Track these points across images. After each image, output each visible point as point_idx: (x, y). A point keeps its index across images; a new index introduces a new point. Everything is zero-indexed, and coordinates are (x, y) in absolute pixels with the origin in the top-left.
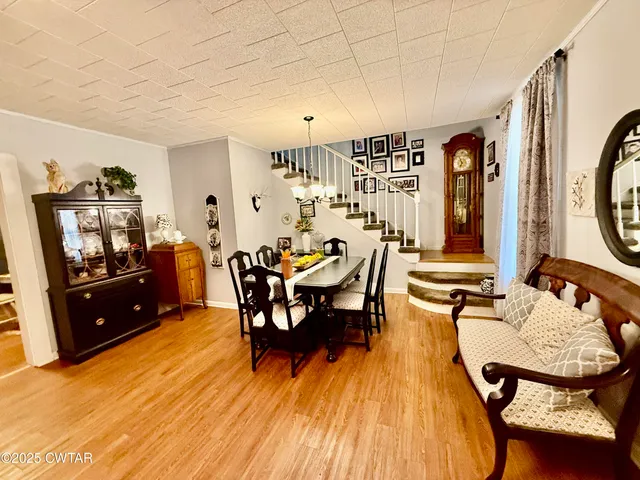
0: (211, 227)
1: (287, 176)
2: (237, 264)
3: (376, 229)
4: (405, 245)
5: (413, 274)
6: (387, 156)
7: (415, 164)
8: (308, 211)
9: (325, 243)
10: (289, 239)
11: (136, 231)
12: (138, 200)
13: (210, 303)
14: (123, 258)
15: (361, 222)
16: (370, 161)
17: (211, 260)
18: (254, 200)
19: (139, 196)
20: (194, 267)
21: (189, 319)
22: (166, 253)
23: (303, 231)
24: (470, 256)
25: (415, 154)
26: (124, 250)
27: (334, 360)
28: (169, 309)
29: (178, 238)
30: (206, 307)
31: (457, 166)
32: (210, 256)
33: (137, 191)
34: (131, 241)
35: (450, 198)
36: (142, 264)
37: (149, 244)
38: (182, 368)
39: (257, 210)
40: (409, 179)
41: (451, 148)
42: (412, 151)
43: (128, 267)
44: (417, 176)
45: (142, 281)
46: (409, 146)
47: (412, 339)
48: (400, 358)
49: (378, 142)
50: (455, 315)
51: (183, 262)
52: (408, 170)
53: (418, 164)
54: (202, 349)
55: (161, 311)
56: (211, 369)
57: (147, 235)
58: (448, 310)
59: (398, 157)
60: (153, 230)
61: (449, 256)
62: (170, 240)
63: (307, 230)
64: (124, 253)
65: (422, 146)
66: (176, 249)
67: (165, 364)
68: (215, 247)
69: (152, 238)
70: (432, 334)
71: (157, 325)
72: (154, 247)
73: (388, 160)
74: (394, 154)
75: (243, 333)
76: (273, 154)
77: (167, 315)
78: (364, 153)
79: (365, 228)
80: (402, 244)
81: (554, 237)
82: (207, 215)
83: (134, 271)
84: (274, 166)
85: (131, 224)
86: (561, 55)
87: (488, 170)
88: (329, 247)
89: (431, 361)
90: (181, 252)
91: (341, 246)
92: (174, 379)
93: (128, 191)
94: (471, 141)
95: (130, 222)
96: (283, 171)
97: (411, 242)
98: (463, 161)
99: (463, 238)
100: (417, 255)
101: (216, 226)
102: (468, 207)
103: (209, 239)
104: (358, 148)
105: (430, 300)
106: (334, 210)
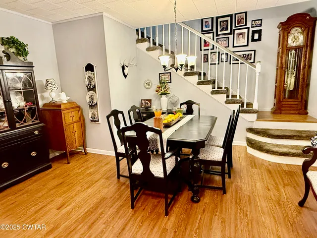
0: (89, 90)
1: (148, 49)
2: (114, 120)
3: (222, 93)
4: (245, 107)
5: (250, 130)
6: (230, 33)
7: (253, 40)
8: (165, 78)
9: (181, 104)
10: (150, 101)
11: (30, 92)
12: (30, 66)
13: (89, 150)
14: (20, 114)
15: (209, 88)
16: (215, 38)
17: (90, 116)
18: (123, 68)
19: (31, 63)
20: (77, 122)
21: (74, 163)
22: (55, 111)
23: (162, 94)
24: (297, 117)
25: (254, 32)
26: (21, 108)
27: (198, 201)
28: (57, 154)
29: (63, 98)
30: (86, 153)
31: (291, 42)
32: (89, 114)
33: (29, 58)
34: (26, 100)
35: (282, 69)
36: (36, 119)
37: (41, 103)
38: (73, 204)
39: (125, 76)
40: (247, 53)
41: (286, 27)
42: (251, 30)
43: (25, 121)
44: (255, 51)
45: (36, 132)
46: (249, 25)
47: (258, 184)
48: (252, 201)
49: (223, 21)
51: (69, 118)
52: (247, 45)
53: (256, 40)
54: (88, 188)
55: (51, 156)
56: (96, 207)
57: (39, 95)
59: (239, 34)
60: (44, 92)
61: (278, 116)
62: (57, 100)
63: (165, 94)
64: (20, 110)
65: (261, 25)
66: (62, 107)
67: (59, 201)
68: (93, 106)
69: (43, 98)
70: (274, 180)
71: (50, 167)
72: (44, 105)
73: (231, 37)
74: (236, 32)
75: (119, 176)
76: (137, 30)
77: (56, 159)
78: (211, 31)
79: (212, 93)
80: (243, 106)
82: (86, 80)
83: (29, 124)
84: (138, 41)
85: (25, 86)
88: (184, 107)
89: (279, 204)
90: (66, 109)
91: (194, 107)
92: (68, 214)
93: (22, 58)
94: (305, 20)
95: (24, 85)
96: (146, 45)
97: (249, 105)
98: (297, 38)
99: (292, 102)
100: (255, 115)
101: (94, 89)
103: (88, 100)
104: (206, 27)
105: (268, 152)
106: (188, 77)
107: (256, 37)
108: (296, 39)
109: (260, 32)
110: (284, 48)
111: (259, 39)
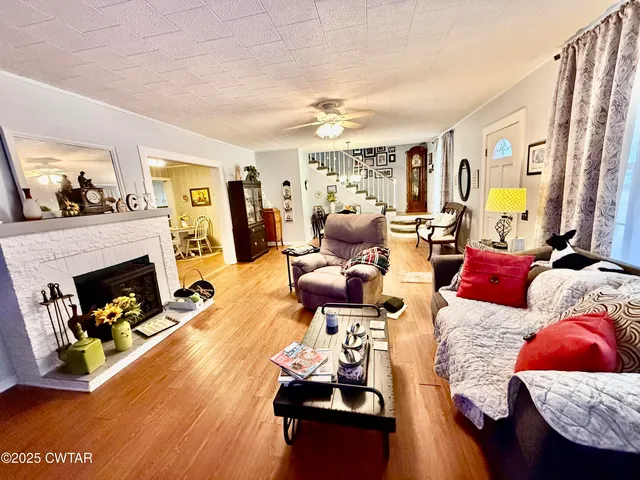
0: (286, 199)
1: (319, 169)
4: (388, 208)
5: (394, 223)
6: (375, 156)
7: (390, 161)
8: (333, 189)
12: (259, 183)
15: (364, 195)
16: (364, 159)
17: (286, 218)
20: (279, 221)
22: (271, 213)
23: (331, 201)
24: (421, 212)
25: (390, 156)
31: (413, 164)
32: (285, 215)
35: (410, 182)
39: (306, 189)
40: (387, 170)
41: (410, 154)
42: (389, 154)
46: (387, 151)
50: (417, 228)
52: (387, 165)
53: (392, 161)
58: (414, 226)
59: (380, 157)
61: (409, 213)
63: (334, 201)
65: (395, 151)
66: (274, 210)
68: (289, 210)
71: (267, 251)
73: (375, 158)
74: (378, 155)
79: (367, 199)
81: (450, 196)
82: (284, 192)
84: (310, 162)
86: (451, 132)
87: (429, 167)
94: (420, 150)
96: (316, 165)
97: (391, 206)
99: (416, 204)
100: (396, 213)
101: (290, 198)
102: (419, 187)
103: (285, 206)
104: (356, 150)
106: (349, 189)
107: (392, 158)
108: (416, 162)
109: (394, 155)
110: (410, 168)
111: (394, 161)
